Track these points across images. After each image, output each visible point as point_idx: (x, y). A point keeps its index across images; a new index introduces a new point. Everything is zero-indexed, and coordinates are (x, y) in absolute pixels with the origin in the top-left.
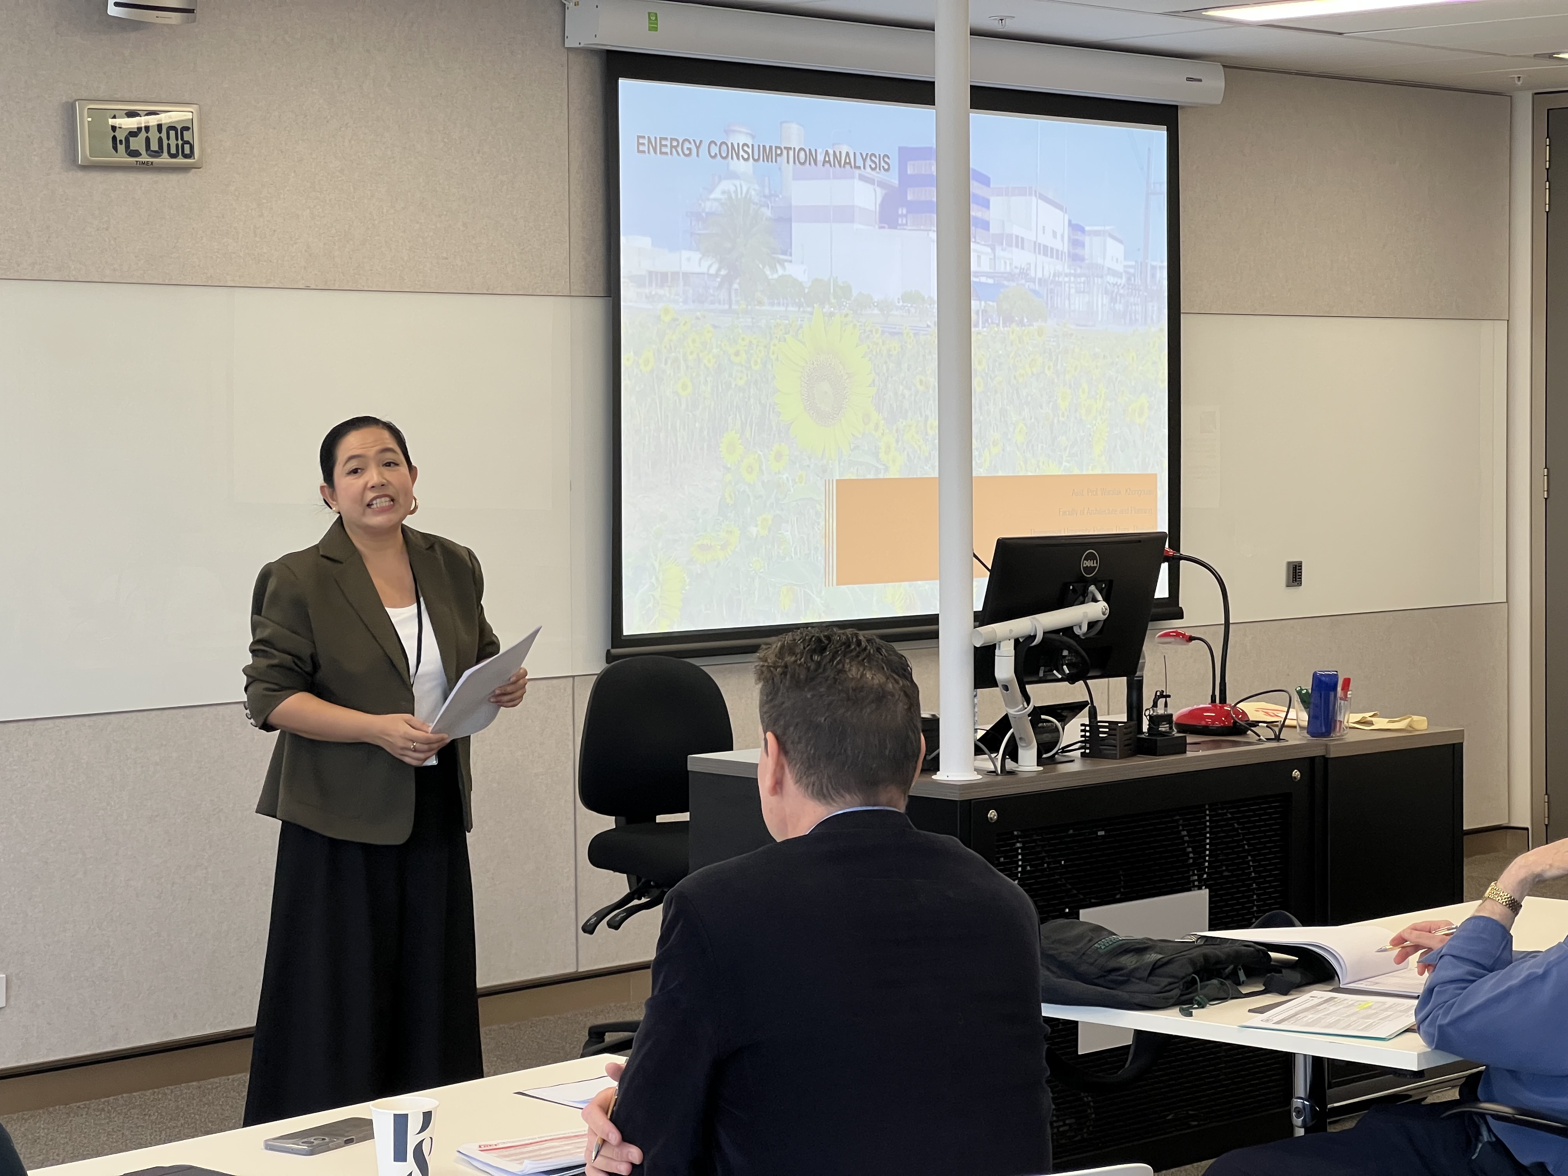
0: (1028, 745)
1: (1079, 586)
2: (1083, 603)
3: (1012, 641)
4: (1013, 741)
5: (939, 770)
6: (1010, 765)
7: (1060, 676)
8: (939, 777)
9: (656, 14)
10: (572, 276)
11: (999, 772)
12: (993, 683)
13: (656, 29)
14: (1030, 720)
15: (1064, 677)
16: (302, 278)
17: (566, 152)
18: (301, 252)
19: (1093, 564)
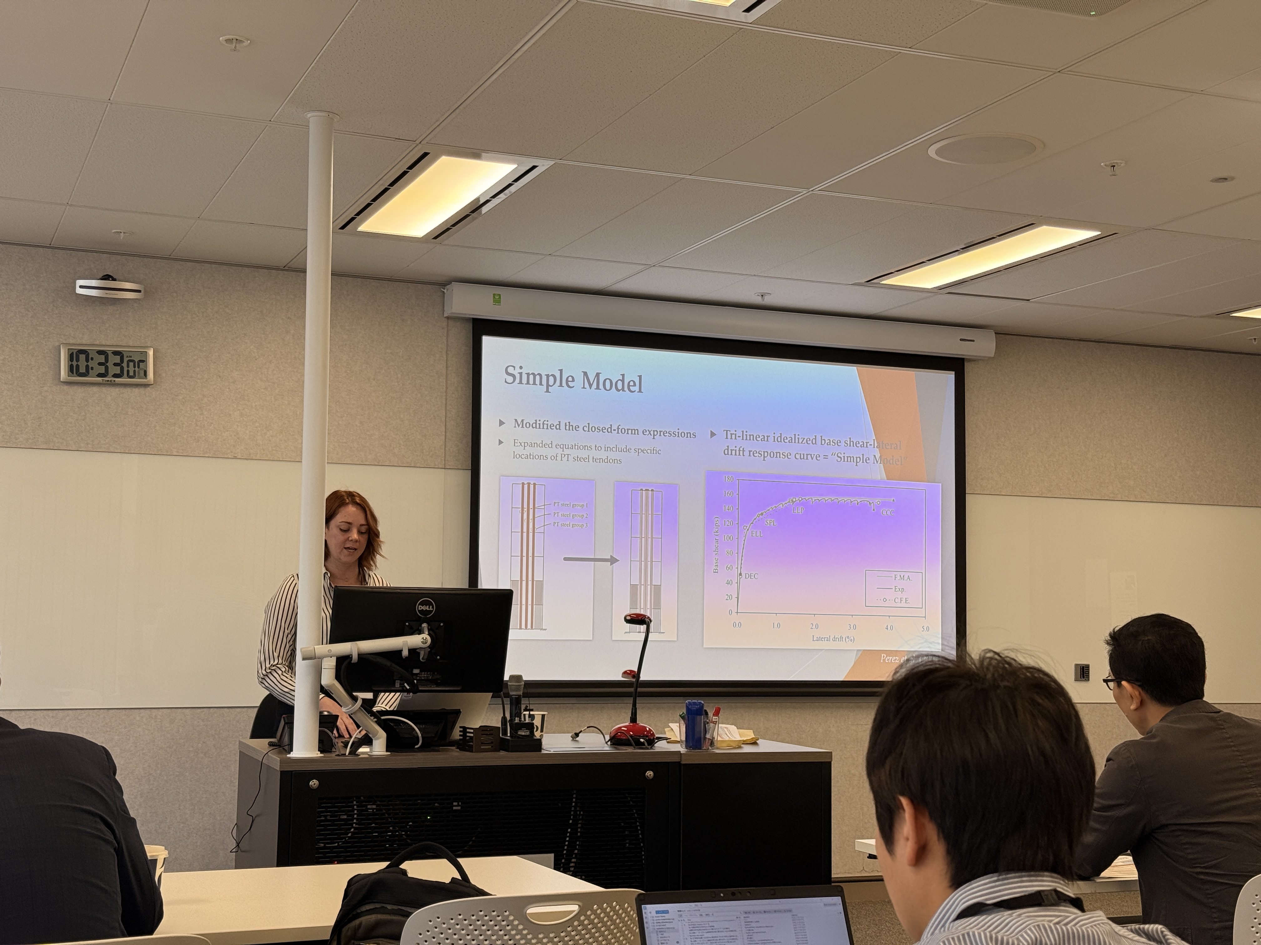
1: (414, 623)
3: (334, 659)
9: (500, 295)
10: (447, 456)
11: (347, 754)
13: (499, 305)
16: (232, 452)
17: (444, 381)
18: (231, 436)
19: (429, 608)
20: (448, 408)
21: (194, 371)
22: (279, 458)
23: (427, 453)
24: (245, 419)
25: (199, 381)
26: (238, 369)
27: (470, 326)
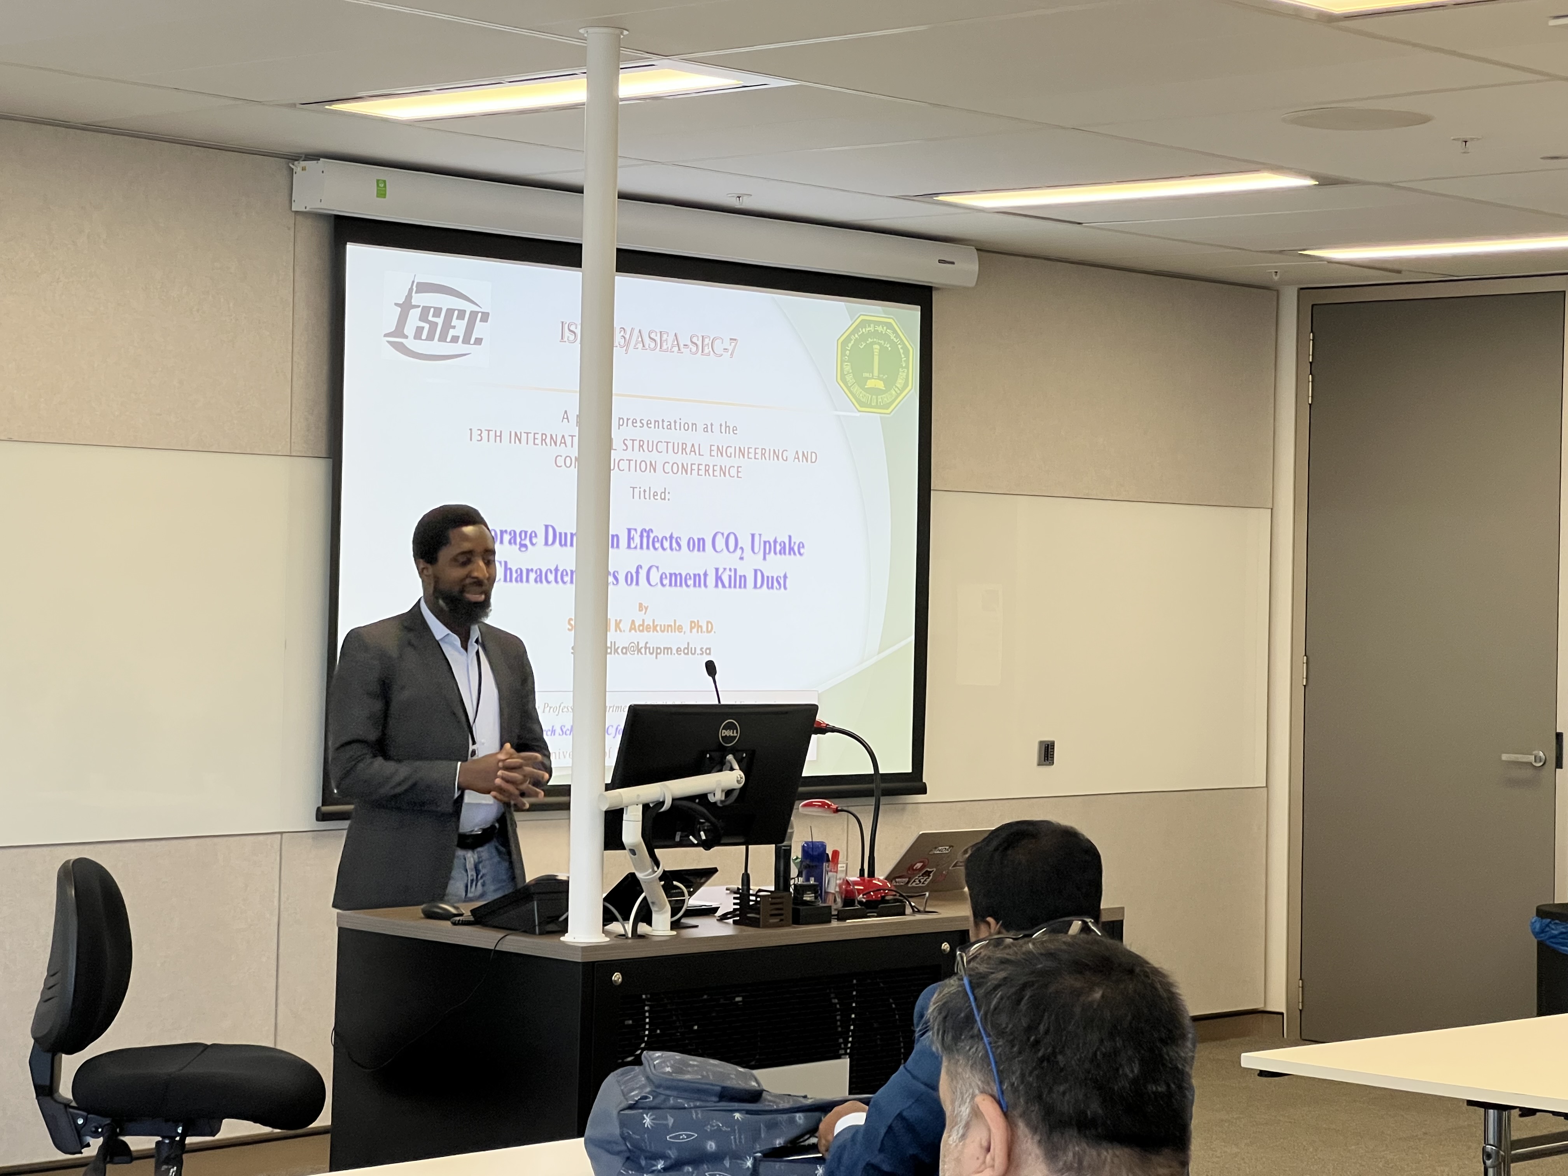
0: (661, 909)
1: (716, 755)
2: (721, 770)
3: (641, 807)
4: (645, 906)
5: (567, 932)
6: (643, 928)
7: (696, 842)
8: (565, 938)
9: (385, 182)
10: (293, 437)
11: (630, 935)
12: (622, 847)
13: (384, 196)
14: (663, 886)
15: (700, 843)
16: (5, 430)
17: (290, 315)
18: (4, 403)
19: (733, 733)
20: (295, 359)
22: (70, 439)
23: (268, 431)
26: (13, 291)
27: (328, 228)
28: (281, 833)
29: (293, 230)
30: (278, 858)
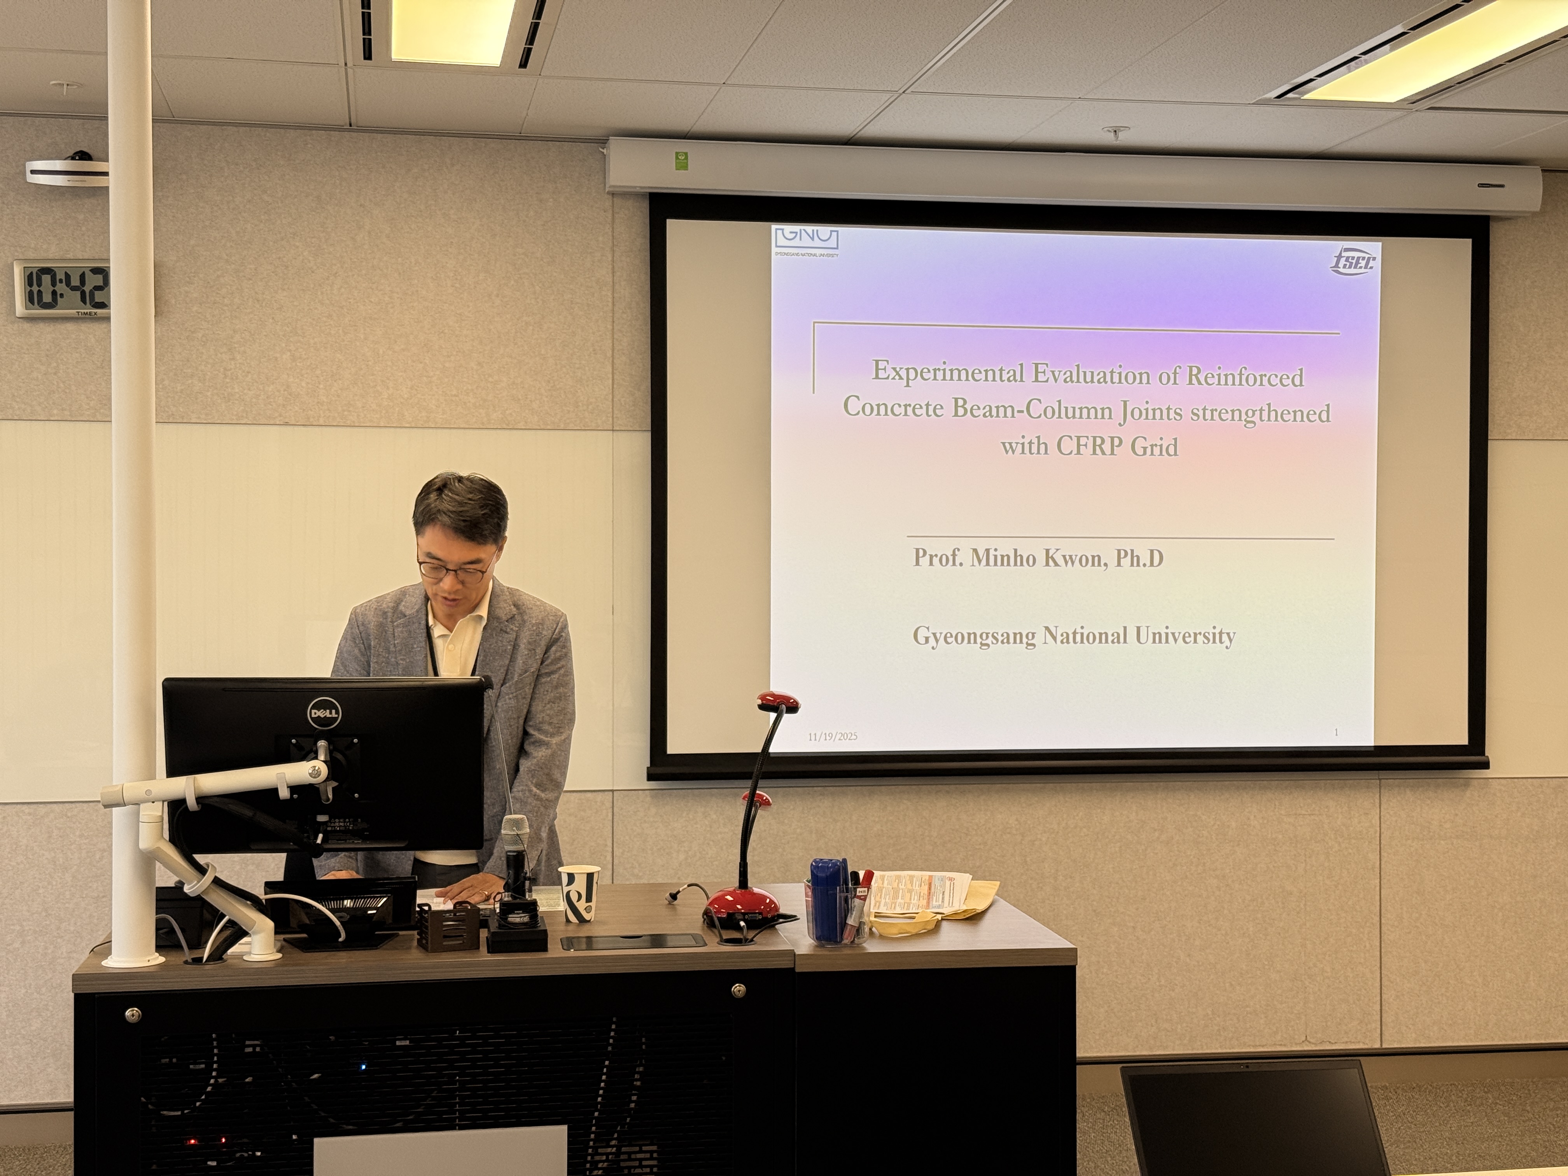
1: (304, 740)
9: (686, 154)
10: (616, 412)
11: (205, 959)
13: (685, 167)
16: (280, 415)
17: (610, 294)
18: (279, 391)
19: (331, 713)
20: (615, 336)
21: (218, 293)
22: (354, 422)
23: (585, 407)
24: (298, 364)
25: (226, 308)
26: (286, 287)
27: (645, 205)
28: (613, 791)
29: (611, 212)
30: (610, 815)
